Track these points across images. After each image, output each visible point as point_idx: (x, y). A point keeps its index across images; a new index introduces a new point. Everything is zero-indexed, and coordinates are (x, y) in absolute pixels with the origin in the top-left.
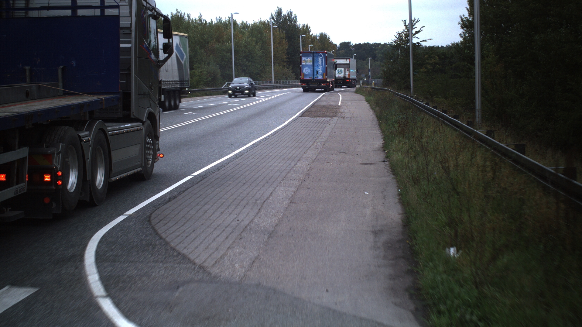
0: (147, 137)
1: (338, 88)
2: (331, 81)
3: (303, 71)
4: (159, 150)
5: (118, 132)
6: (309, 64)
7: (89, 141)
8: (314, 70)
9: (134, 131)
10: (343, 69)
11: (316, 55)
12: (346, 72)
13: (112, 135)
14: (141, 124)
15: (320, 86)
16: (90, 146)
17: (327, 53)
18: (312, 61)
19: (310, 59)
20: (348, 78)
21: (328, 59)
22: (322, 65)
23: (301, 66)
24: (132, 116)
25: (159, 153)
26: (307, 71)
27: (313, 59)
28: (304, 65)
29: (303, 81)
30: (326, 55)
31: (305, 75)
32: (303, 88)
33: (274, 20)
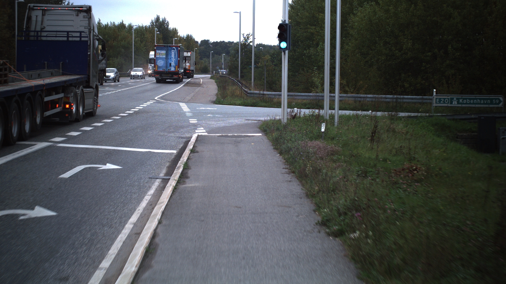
3: (157, 63)
6: (163, 57)
8: (167, 63)
11: (170, 48)
15: (173, 77)
18: (166, 54)
19: (164, 52)
21: (180, 52)
22: (175, 58)
26: (160, 63)
27: (167, 52)
28: (158, 57)
29: (157, 73)
30: (179, 49)
31: (159, 67)
32: (156, 79)
33: (153, 24)
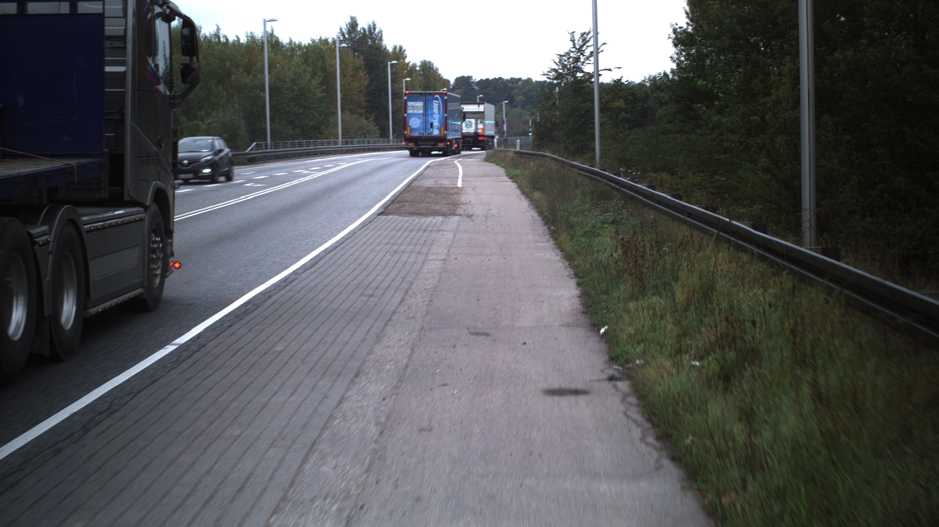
0: (153, 235)
1: (467, 150)
2: (456, 139)
4: (172, 254)
5: (101, 225)
7: (47, 243)
9: (130, 222)
10: (473, 121)
11: (430, 98)
12: (479, 125)
13: (89, 231)
14: (142, 209)
15: (438, 146)
16: (50, 253)
17: (446, 94)
20: (481, 134)
22: (439, 113)
23: (406, 115)
24: (126, 198)
25: (172, 261)
26: (415, 123)
27: (425, 104)
29: (410, 139)
30: (446, 98)
31: (412, 130)
32: (410, 150)
33: (344, 37)
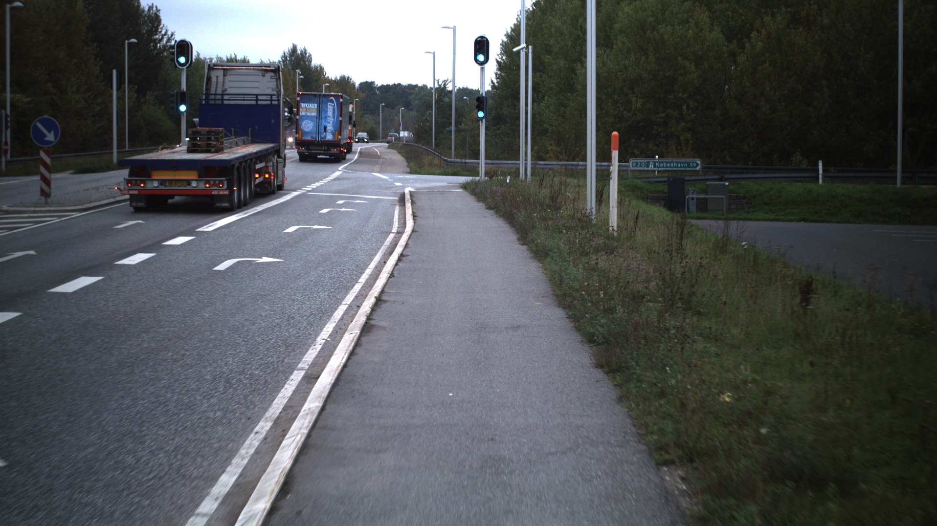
15: (329, 152)
19: (314, 106)
22: (334, 117)
23: (298, 117)
26: (307, 126)
27: (319, 106)
31: (305, 133)
33: (287, 59)
